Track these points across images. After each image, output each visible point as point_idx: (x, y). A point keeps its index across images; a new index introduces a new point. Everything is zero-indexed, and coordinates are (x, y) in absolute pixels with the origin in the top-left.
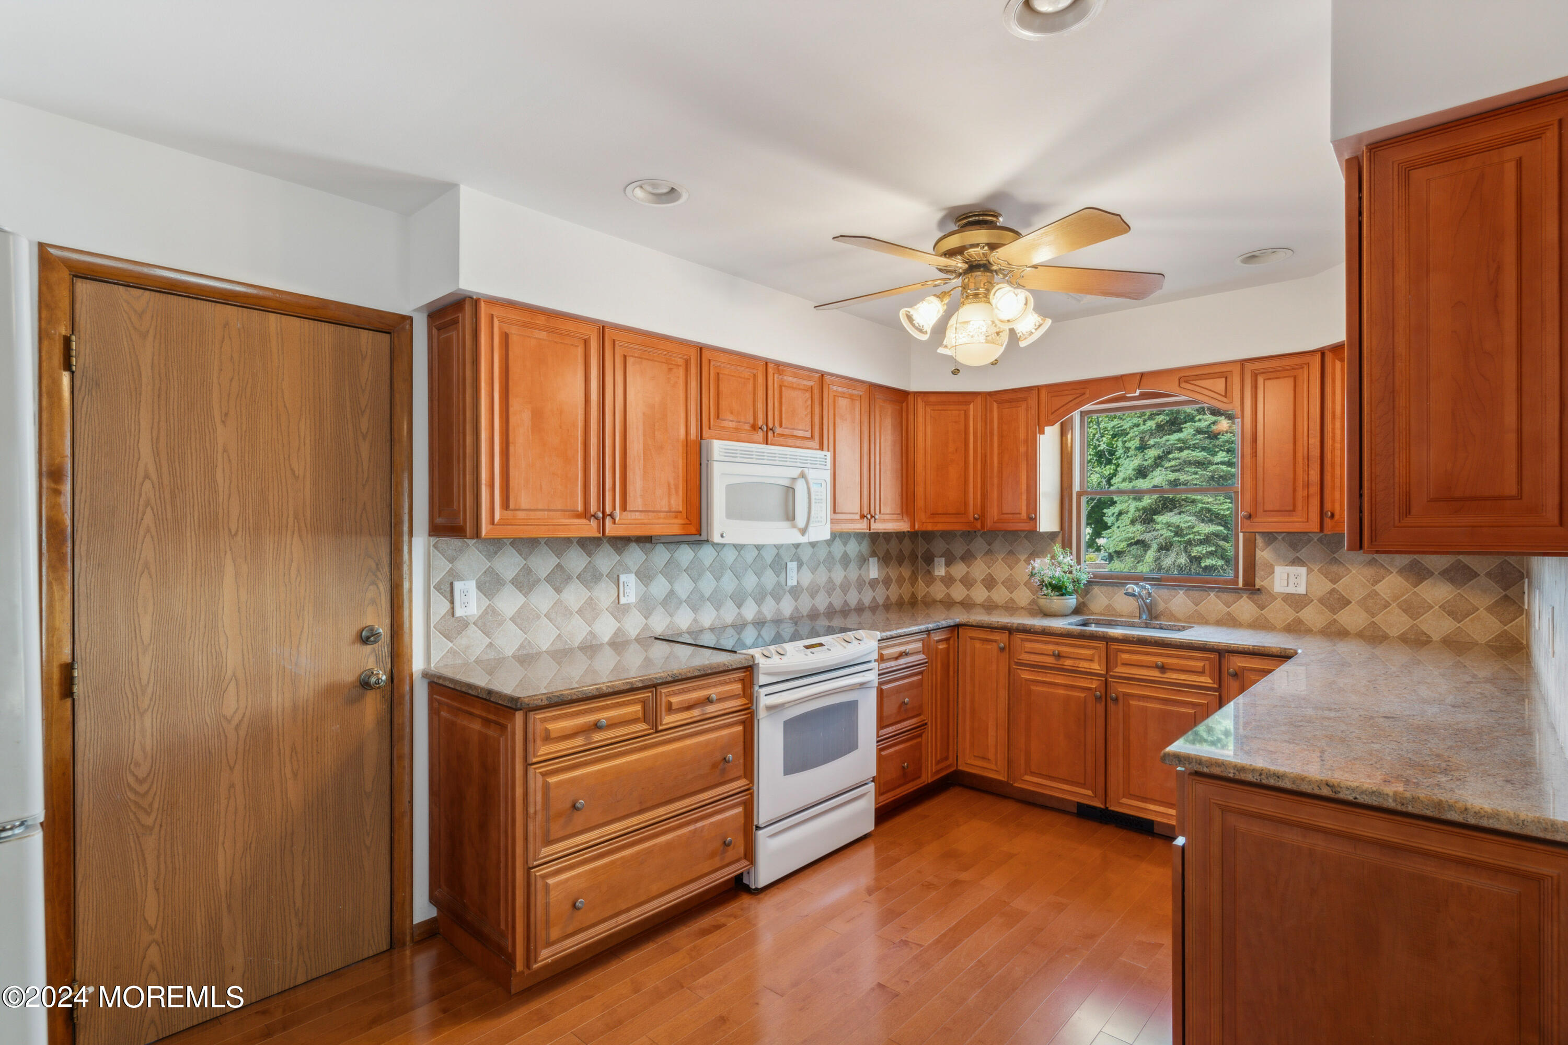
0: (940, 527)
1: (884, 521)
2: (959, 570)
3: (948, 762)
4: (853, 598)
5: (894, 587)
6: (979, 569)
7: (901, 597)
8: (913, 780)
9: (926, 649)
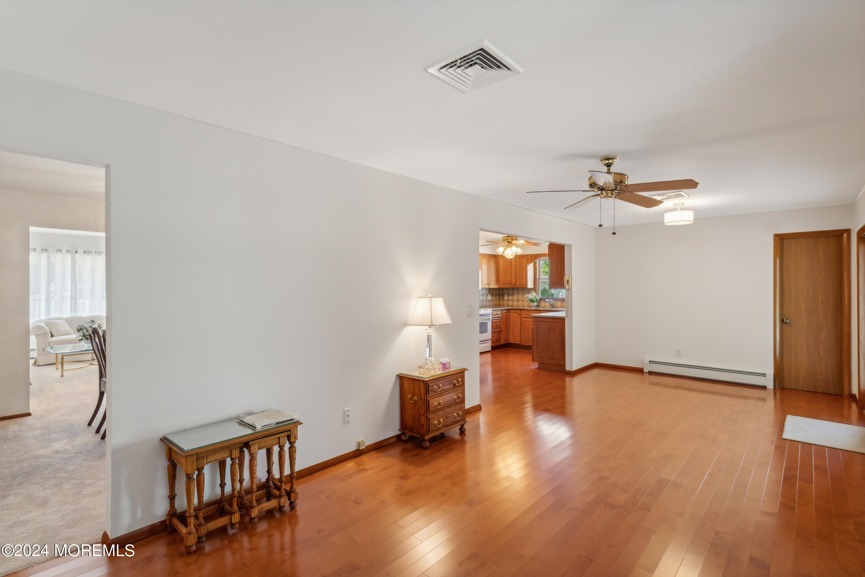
0: (505, 287)
1: (492, 285)
2: (511, 298)
3: (507, 340)
4: (485, 304)
5: (494, 302)
6: (515, 297)
7: (496, 304)
8: (499, 342)
9: (502, 314)
